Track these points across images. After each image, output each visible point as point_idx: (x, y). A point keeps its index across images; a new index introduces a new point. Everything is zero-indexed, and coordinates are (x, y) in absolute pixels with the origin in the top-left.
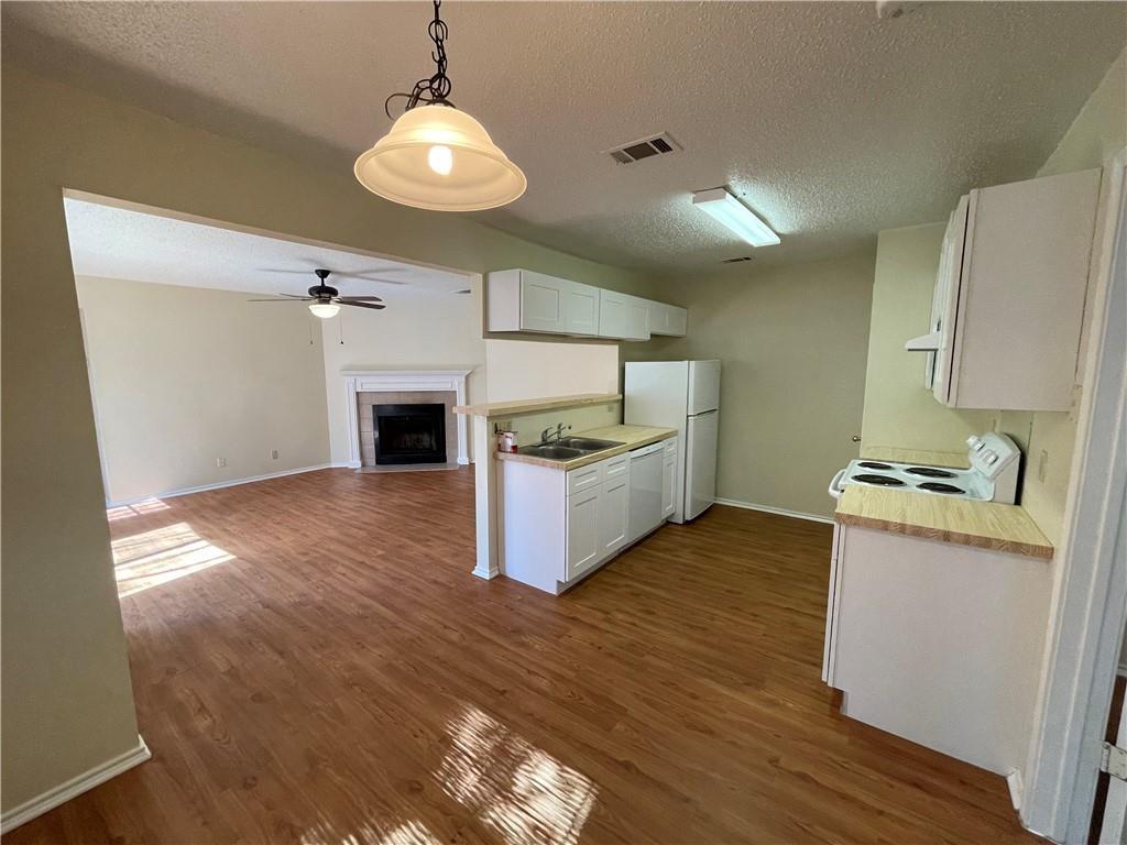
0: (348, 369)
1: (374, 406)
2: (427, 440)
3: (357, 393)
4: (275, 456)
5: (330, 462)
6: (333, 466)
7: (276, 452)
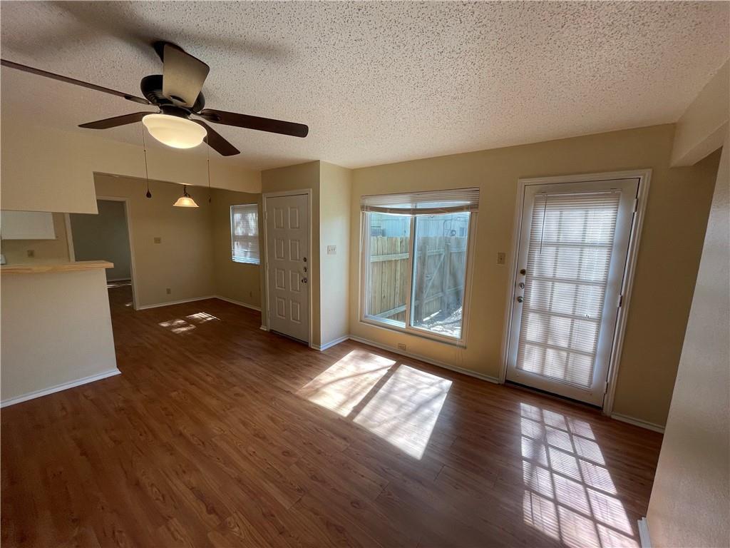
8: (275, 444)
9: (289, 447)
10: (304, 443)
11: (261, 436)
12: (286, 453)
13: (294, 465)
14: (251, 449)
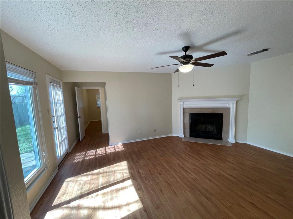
0: (181, 99)
1: (190, 113)
2: (211, 128)
3: (184, 108)
4: (155, 130)
5: (172, 133)
6: (173, 135)
7: (155, 129)
8: (163, 179)
9: (158, 176)
10: (153, 175)
11: (168, 184)
12: (160, 174)
13: (159, 170)
14: (172, 179)
